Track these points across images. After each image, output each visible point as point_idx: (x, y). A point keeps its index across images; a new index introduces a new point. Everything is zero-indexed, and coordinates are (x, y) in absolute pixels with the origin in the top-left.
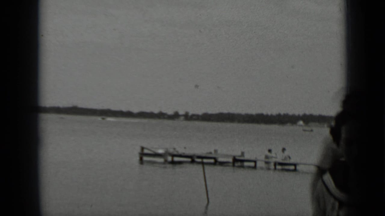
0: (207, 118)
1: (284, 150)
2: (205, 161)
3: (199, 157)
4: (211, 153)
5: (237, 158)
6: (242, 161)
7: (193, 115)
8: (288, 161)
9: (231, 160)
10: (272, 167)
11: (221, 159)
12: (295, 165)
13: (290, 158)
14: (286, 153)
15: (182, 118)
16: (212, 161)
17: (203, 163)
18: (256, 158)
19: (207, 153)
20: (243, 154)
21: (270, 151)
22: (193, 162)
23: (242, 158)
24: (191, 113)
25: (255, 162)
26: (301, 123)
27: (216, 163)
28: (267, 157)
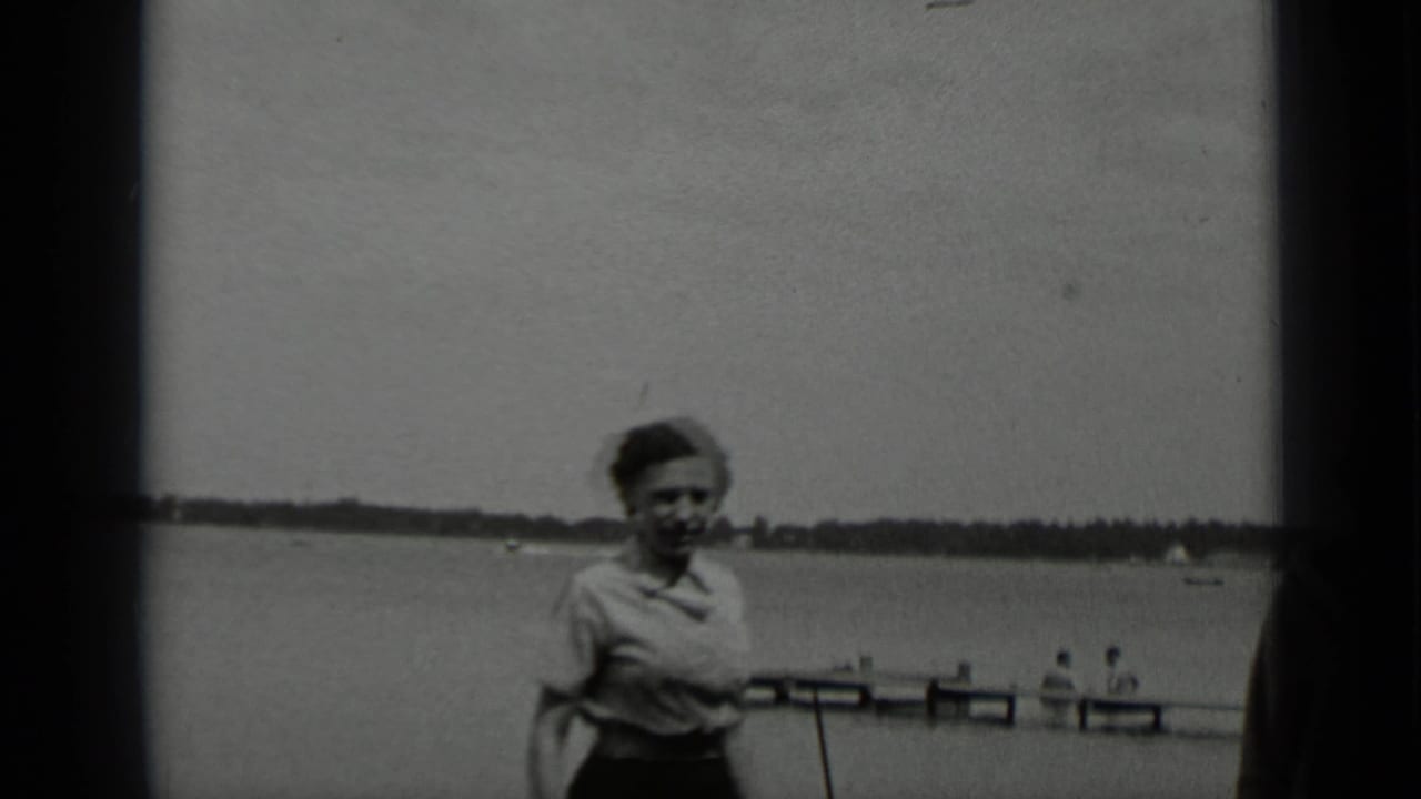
0: (832, 538)
1: (1112, 654)
2: (826, 696)
3: (803, 684)
4: (848, 668)
5: (943, 686)
6: (963, 698)
7: (783, 531)
8: (1125, 697)
9: (919, 693)
10: (1072, 716)
11: (880, 692)
12: (1156, 709)
13: (1135, 683)
14: (1122, 666)
15: (743, 540)
16: (853, 697)
17: (817, 708)
18: (1014, 686)
19: (836, 670)
20: (964, 670)
21: (1063, 658)
22: (782, 699)
23: (961, 687)
24: (774, 522)
25: (1010, 700)
26: (1179, 553)
27: (868, 703)
28: (1049, 682)
